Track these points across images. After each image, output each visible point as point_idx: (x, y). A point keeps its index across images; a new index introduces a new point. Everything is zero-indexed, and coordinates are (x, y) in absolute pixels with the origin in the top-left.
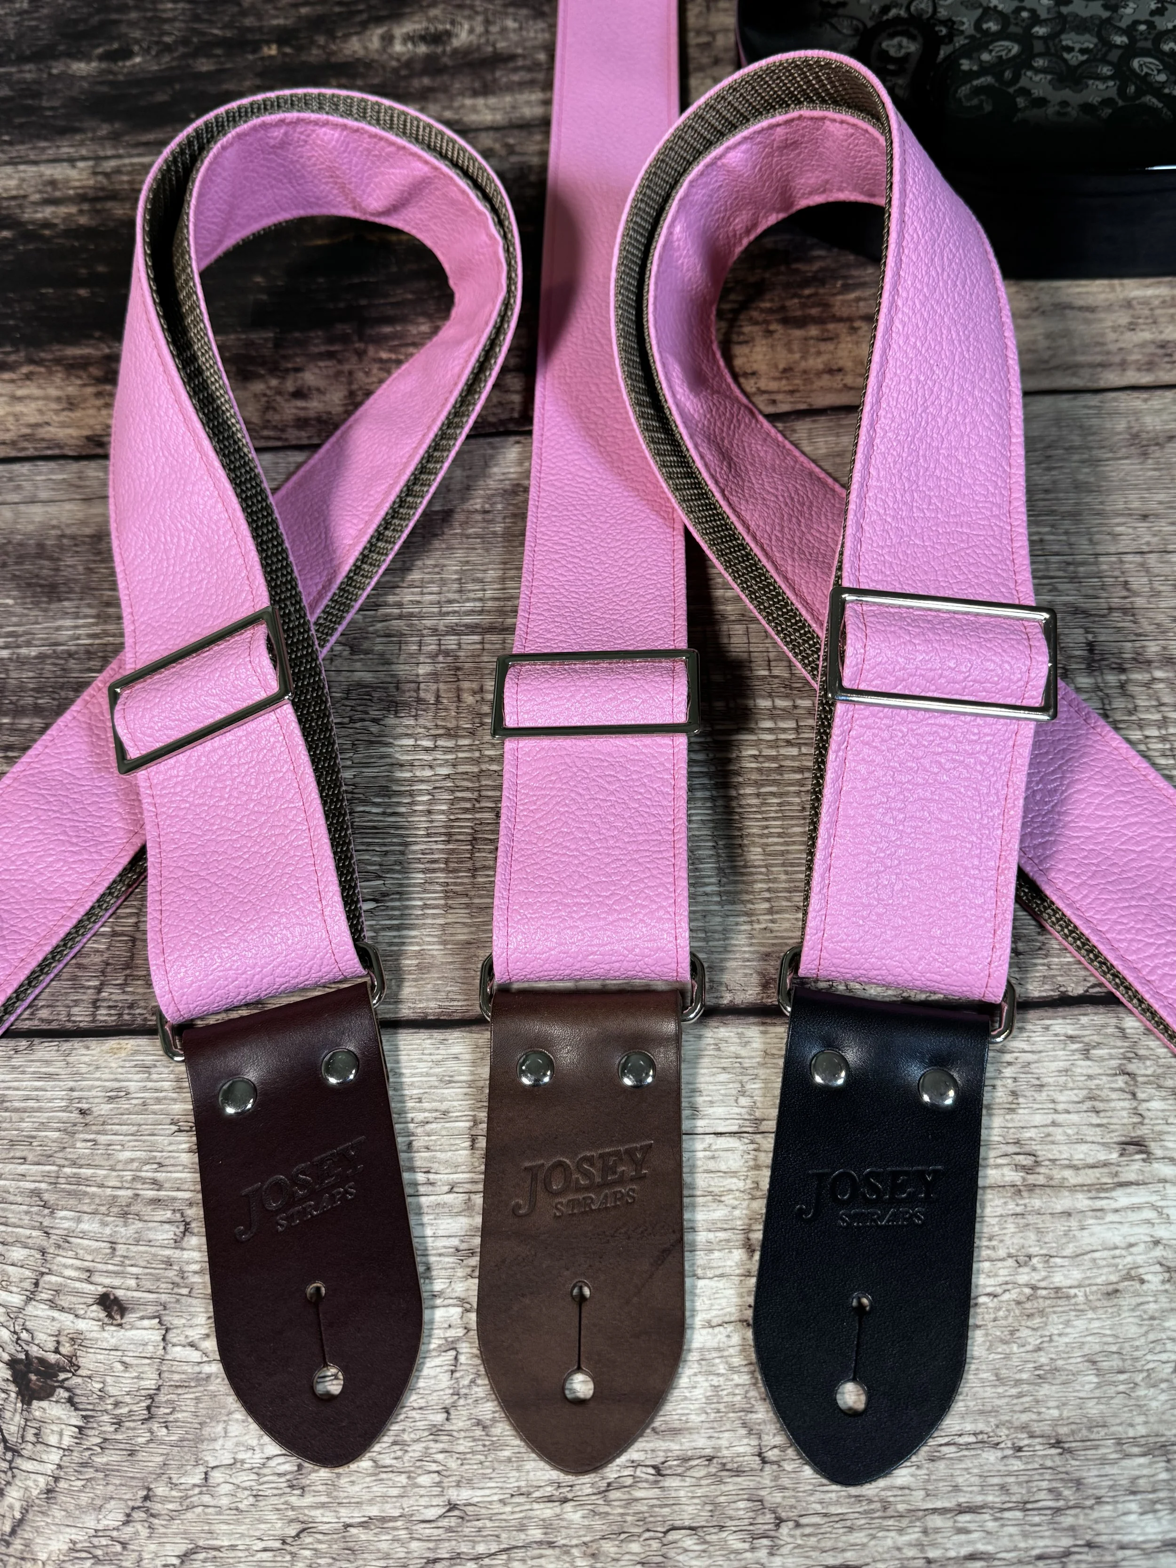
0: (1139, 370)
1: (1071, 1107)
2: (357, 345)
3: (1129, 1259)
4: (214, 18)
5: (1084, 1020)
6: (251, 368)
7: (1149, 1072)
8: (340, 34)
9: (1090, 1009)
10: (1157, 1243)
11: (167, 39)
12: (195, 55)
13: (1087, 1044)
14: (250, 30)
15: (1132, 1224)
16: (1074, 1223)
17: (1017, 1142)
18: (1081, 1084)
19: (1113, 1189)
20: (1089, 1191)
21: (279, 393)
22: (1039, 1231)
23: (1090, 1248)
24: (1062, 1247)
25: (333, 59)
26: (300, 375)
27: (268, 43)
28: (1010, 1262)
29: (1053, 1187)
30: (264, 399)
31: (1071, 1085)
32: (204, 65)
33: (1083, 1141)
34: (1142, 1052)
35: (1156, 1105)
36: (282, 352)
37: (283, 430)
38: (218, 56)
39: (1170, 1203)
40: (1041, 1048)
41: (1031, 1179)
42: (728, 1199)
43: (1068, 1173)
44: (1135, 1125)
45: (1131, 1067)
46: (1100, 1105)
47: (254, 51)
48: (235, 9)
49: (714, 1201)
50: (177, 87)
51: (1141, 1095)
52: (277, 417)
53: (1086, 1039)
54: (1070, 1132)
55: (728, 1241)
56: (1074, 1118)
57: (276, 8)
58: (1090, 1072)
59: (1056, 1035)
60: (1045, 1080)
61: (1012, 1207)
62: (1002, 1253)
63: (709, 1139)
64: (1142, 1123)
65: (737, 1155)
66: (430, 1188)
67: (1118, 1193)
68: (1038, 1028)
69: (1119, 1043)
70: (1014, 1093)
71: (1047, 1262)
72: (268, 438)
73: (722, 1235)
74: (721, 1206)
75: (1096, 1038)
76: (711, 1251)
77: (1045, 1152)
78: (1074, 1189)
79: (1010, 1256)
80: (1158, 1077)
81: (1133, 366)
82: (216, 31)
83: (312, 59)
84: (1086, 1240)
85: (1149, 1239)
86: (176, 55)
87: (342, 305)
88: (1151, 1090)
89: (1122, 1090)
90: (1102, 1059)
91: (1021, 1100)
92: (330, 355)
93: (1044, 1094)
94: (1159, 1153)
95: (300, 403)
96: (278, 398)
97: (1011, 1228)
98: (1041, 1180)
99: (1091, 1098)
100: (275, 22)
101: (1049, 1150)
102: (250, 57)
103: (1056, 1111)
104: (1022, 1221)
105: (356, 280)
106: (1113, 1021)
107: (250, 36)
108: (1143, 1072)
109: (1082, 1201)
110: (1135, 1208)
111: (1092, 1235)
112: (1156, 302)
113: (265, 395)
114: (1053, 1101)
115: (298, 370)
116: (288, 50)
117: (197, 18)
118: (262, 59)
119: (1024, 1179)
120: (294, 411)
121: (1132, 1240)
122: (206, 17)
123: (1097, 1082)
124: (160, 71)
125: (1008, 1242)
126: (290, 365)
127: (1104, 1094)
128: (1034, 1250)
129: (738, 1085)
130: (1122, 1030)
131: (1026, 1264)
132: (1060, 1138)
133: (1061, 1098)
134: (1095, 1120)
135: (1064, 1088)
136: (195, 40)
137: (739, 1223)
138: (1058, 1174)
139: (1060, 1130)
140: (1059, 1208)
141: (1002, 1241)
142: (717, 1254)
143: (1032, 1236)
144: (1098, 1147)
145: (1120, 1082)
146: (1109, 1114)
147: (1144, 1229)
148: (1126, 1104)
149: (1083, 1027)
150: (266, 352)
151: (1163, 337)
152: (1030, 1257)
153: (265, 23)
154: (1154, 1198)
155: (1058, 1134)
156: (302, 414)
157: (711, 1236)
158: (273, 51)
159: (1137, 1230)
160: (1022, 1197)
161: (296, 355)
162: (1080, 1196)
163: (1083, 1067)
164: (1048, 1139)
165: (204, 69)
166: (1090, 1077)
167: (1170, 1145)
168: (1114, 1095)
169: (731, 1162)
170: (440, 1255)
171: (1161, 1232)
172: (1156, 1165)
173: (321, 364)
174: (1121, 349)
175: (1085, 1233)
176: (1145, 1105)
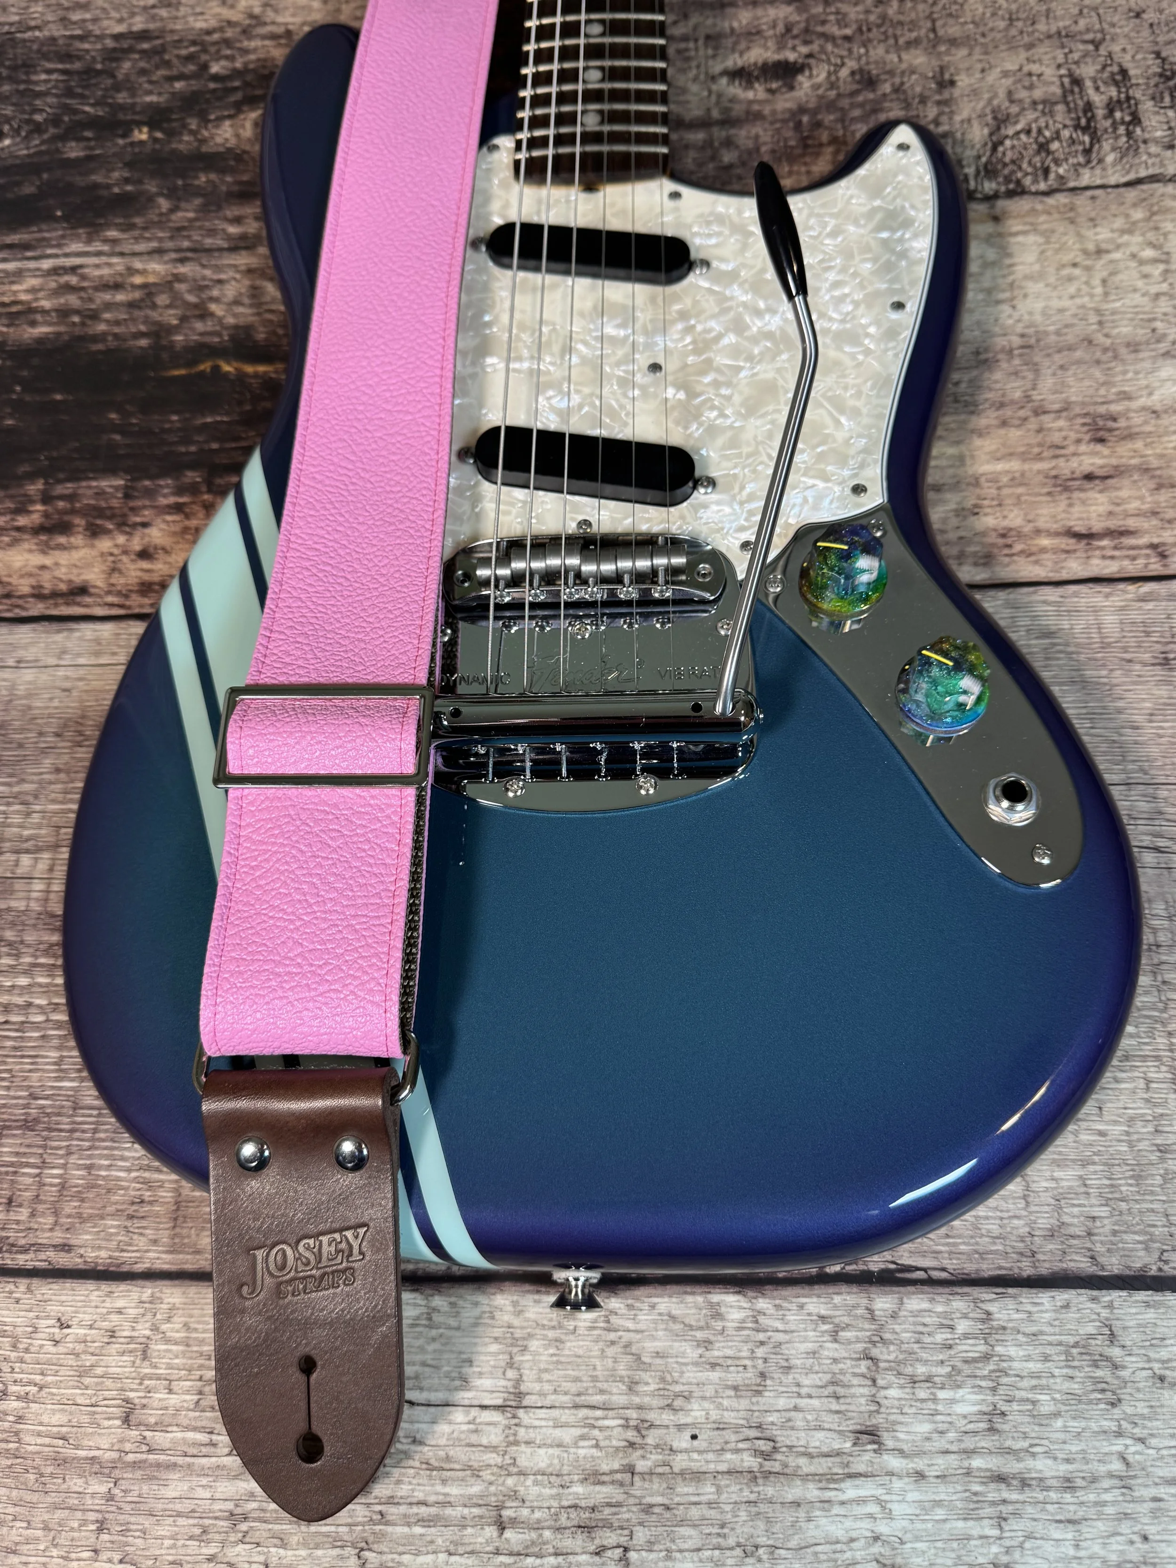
0: (976, 564)
1: (813, 1391)
2: (206, 497)
3: (848, 1555)
4: (87, 93)
5: (837, 1299)
6: (99, 522)
7: (892, 1357)
8: (212, 117)
9: (844, 1288)
10: (876, 1538)
11: (38, 118)
12: (63, 138)
13: (837, 1326)
14: (122, 107)
15: (856, 1518)
16: (802, 1514)
17: (759, 1427)
18: (825, 1368)
19: (842, 1480)
20: (820, 1481)
21: (125, 552)
22: (768, 1521)
23: (814, 1541)
24: (787, 1538)
25: (204, 149)
26: (147, 531)
27: (139, 124)
28: (738, 1552)
29: (786, 1475)
30: (111, 559)
31: (816, 1368)
32: (73, 151)
33: (820, 1428)
34: (887, 1336)
35: (893, 1393)
36: (132, 504)
37: (126, 596)
38: (88, 139)
39: (894, 1498)
40: (793, 1328)
41: (768, 1465)
42: (486, 1475)
43: (802, 1461)
44: (871, 1413)
45: (875, 1352)
46: (841, 1391)
47: (124, 136)
48: (109, 82)
49: (473, 1475)
50: (45, 176)
51: (880, 1382)
52: (122, 581)
53: (837, 1321)
54: (809, 1417)
55: (481, 1517)
56: (815, 1403)
57: (151, 82)
58: (836, 1355)
59: (809, 1314)
60: (793, 1362)
61: (746, 1494)
62: (731, 1542)
63: (474, 1412)
64: (878, 1412)
65: (499, 1430)
66: (212, 1450)
67: (848, 1483)
68: (794, 1307)
69: (867, 1326)
70: (763, 1375)
71: (772, 1553)
72: (111, 605)
73: (476, 1511)
74: (479, 1481)
75: (846, 1320)
76: (464, 1527)
77: (784, 1438)
78: (806, 1478)
79: (739, 1545)
80: (899, 1363)
81: (971, 560)
82: (87, 109)
83: (182, 147)
84: (812, 1532)
85: (869, 1534)
86: (46, 136)
87: (193, 449)
88: (890, 1378)
89: (864, 1376)
90: (850, 1343)
91: (768, 1382)
92: (178, 508)
93: (791, 1377)
94: (890, 1444)
95: (145, 565)
96: (125, 558)
97: (743, 1515)
98: (777, 1467)
99: (833, 1383)
100: (148, 99)
101: (788, 1436)
102: (121, 142)
103: (799, 1395)
104: (754, 1510)
105: (209, 420)
106: (864, 1302)
107: (121, 116)
108: (886, 1357)
109: (812, 1492)
110: (861, 1501)
111: (817, 1527)
112: (1005, 479)
113: (111, 554)
114: (798, 1385)
115: (145, 525)
116: (159, 135)
117: (69, 92)
118: (132, 144)
119: (761, 1465)
120: (139, 574)
121: (854, 1534)
122: (79, 90)
123: (841, 1366)
124: (28, 156)
125: (739, 1531)
126: (138, 519)
127: (846, 1379)
128: (762, 1540)
129: (507, 1357)
130: (871, 1311)
131: (752, 1555)
132: (800, 1424)
133: (806, 1382)
134: (835, 1406)
135: (810, 1371)
136: (66, 119)
137: (493, 1499)
138: (792, 1461)
139: (800, 1415)
140: (790, 1498)
141: (733, 1529)
142: (470, 1530)
143: (761, 1525)
144: (835, 1435)
145: (863, 1367)
146: (848, 1400)
147: (866, 1524)
148: (865, 1391)
149: (836, 1307)
150: (115, 503)
151: (1006, 523)
152: (757, 1547)
153: (138, 100)
154: (879, 1492)
155: (799, 1419)
156: (146, 577)
157: (466, 1511)
158: (142, 135)
159: (859, 1524)
160: (757, 1485)
161: (145, 507)
162: (811, 1486)
163: (831, 1349)
164: (788, 1425)
165: (73, 155)
166: (835, 1361)
167: (901, 1436)
168: (855, 1381)
169: (493, 1437)
170: (216, 1518)
171: (883, 1528)
172: (885, 1457)
173: (169, 518)
174: (961, 538)
175: (811, 1525)
176: (883, 1393)
